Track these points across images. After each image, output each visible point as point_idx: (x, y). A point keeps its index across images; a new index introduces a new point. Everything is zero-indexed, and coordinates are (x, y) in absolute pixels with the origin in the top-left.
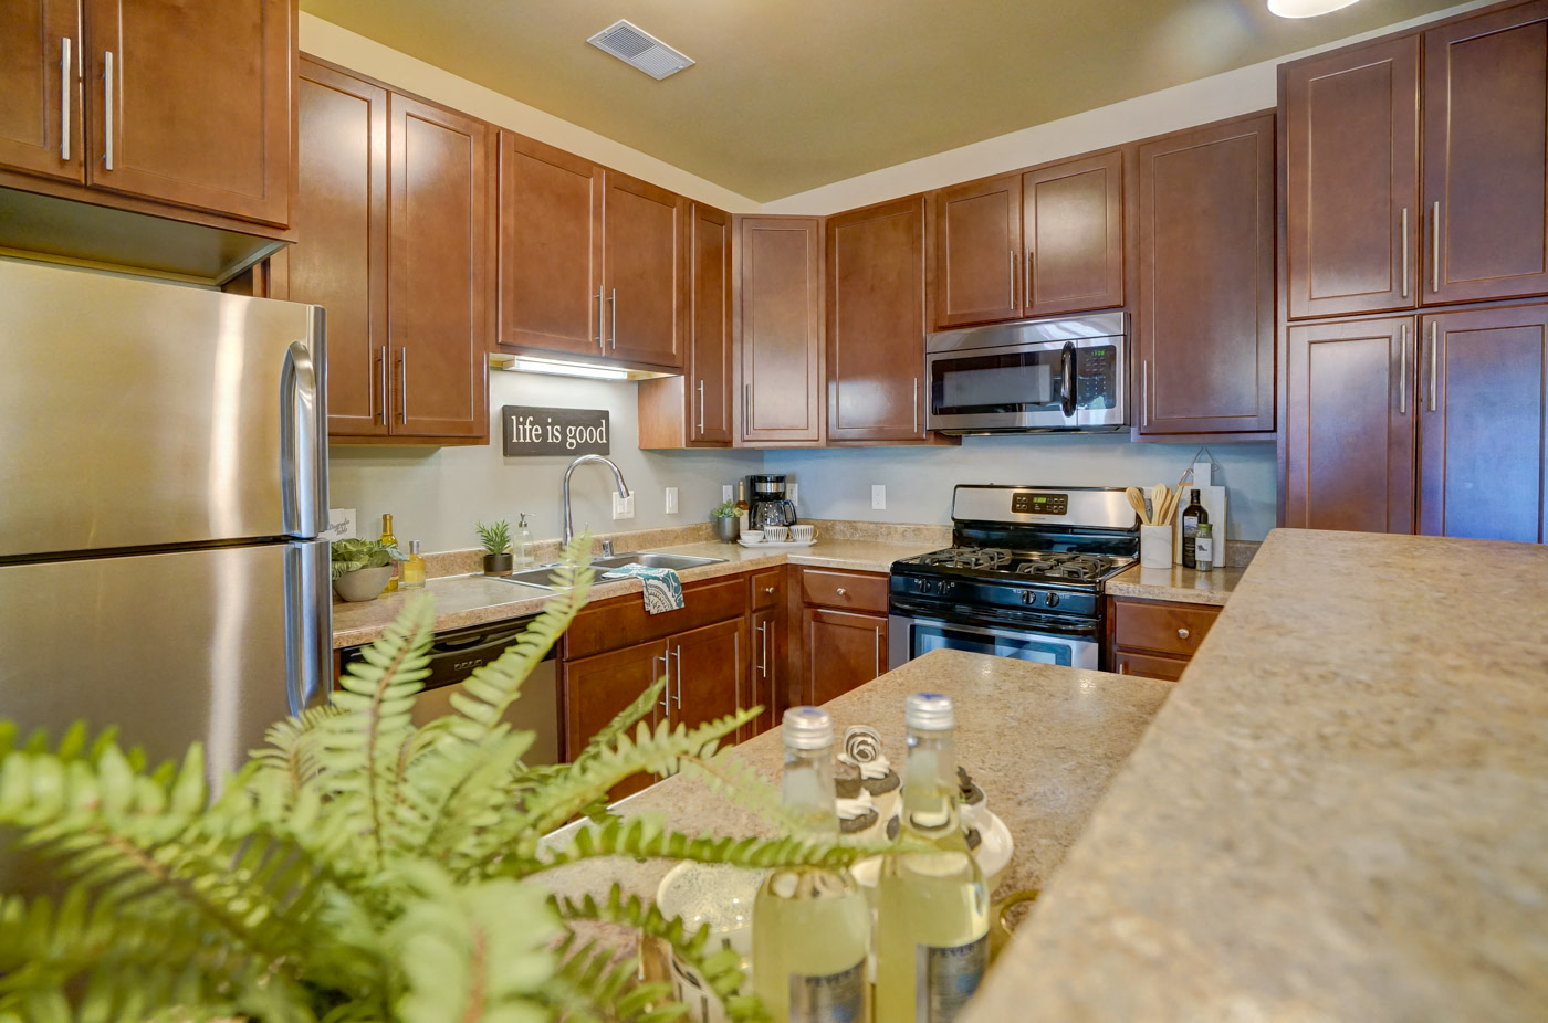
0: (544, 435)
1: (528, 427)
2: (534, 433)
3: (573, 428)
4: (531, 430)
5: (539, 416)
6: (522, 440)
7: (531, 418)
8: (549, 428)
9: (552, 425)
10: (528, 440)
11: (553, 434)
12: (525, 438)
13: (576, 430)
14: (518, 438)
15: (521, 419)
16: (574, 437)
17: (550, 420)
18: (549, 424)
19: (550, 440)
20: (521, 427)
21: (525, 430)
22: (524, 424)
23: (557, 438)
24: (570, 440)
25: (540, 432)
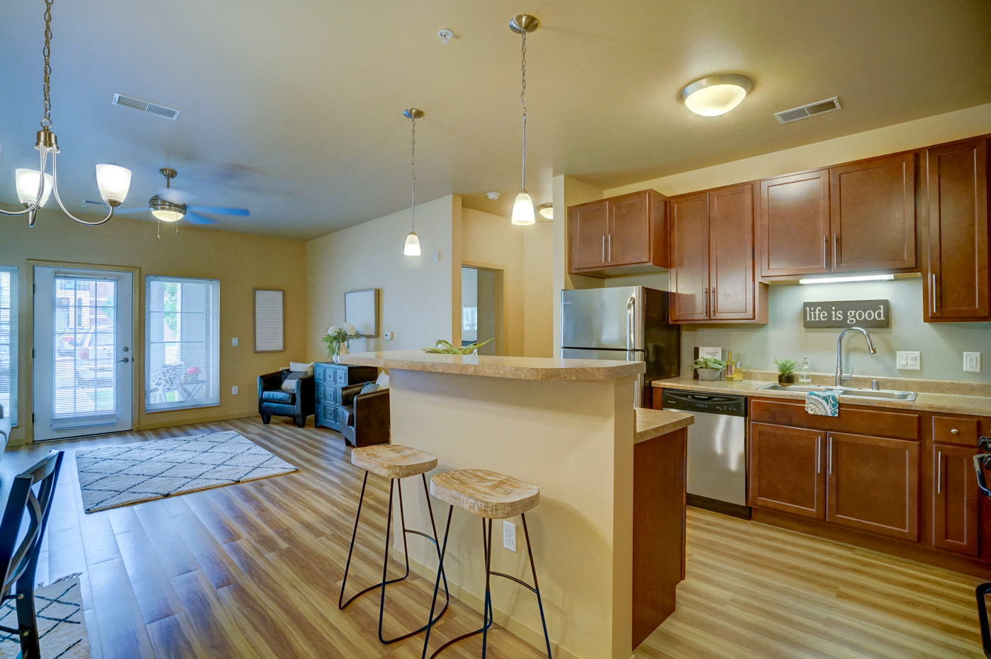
0: (830, 316)
1: (817, 312)
2: (821, 315)
3: (853, 312)
4: (819, 314)
5: (826, 306)
6: (813, 319)
7: (820, 308)
8: (833, 312)
9: (836, 311)
10: (817, 319)
11: (836, 316)
12: (815, 318)
13: (855, 313)
14: (810, 318)
15: (812, 309)
16: (854, 317)
17: (834, 308)
18: (833, 310)
19: (834, 319)
20: (812, 313)
21: (815, 315)
22: (815, 311)
23: (839, 318)
24: (850, 319)
25: (826, 315)
